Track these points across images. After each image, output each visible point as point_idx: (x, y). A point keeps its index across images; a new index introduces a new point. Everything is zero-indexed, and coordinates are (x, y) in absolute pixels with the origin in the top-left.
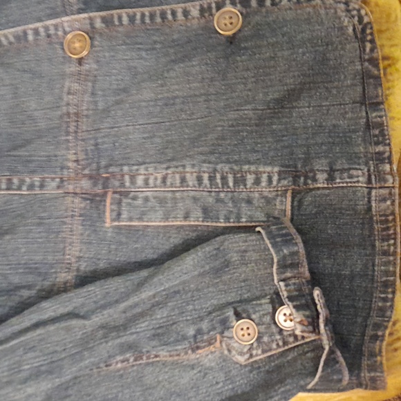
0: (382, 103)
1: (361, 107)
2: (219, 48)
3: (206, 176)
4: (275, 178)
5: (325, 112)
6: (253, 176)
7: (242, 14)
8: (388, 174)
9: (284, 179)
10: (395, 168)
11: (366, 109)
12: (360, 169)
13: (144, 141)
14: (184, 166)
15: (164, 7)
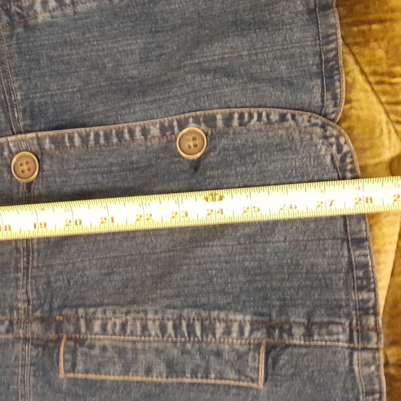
0: (366, 239)
1: (342, 244)
2: (183, 176)
3: (170, 324)
4: (247, 329)
5: (302, 248)
6: (223, 325)
7: (206, 135)
8: (372, 330)
9: (258, 329)
10: (380, 322)
11: (348, 246)
12: (341, 324)
13: (102, 277)
14: (146, 312)
15: (121, 126)
